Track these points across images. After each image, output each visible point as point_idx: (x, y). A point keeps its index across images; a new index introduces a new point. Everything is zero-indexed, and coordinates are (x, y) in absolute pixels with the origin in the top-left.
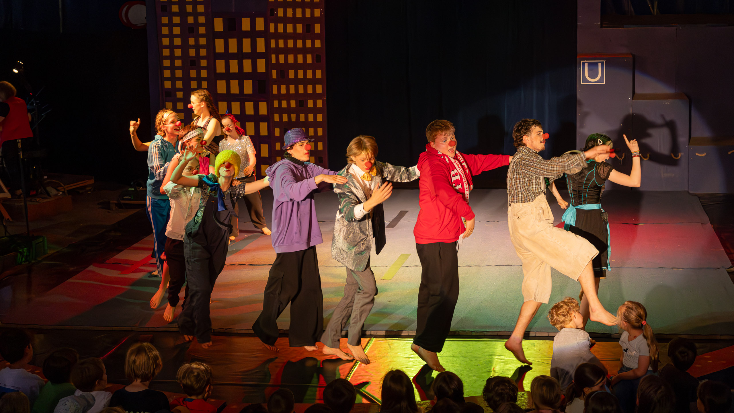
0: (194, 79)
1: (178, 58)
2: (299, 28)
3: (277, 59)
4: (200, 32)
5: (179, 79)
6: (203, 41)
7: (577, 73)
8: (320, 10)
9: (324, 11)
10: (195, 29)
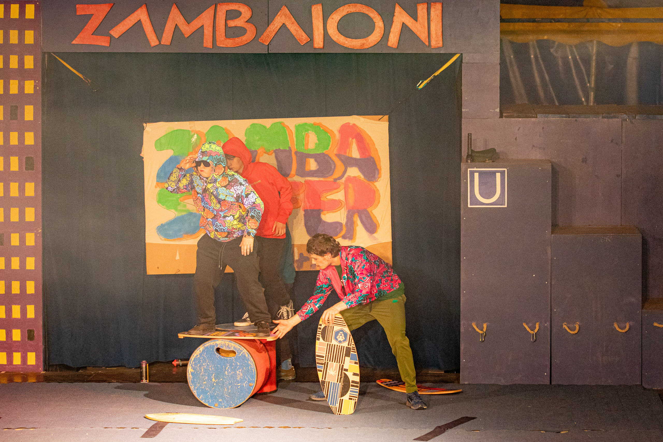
7: (462, 189)
8: (35, 82)
9: (40, 84)
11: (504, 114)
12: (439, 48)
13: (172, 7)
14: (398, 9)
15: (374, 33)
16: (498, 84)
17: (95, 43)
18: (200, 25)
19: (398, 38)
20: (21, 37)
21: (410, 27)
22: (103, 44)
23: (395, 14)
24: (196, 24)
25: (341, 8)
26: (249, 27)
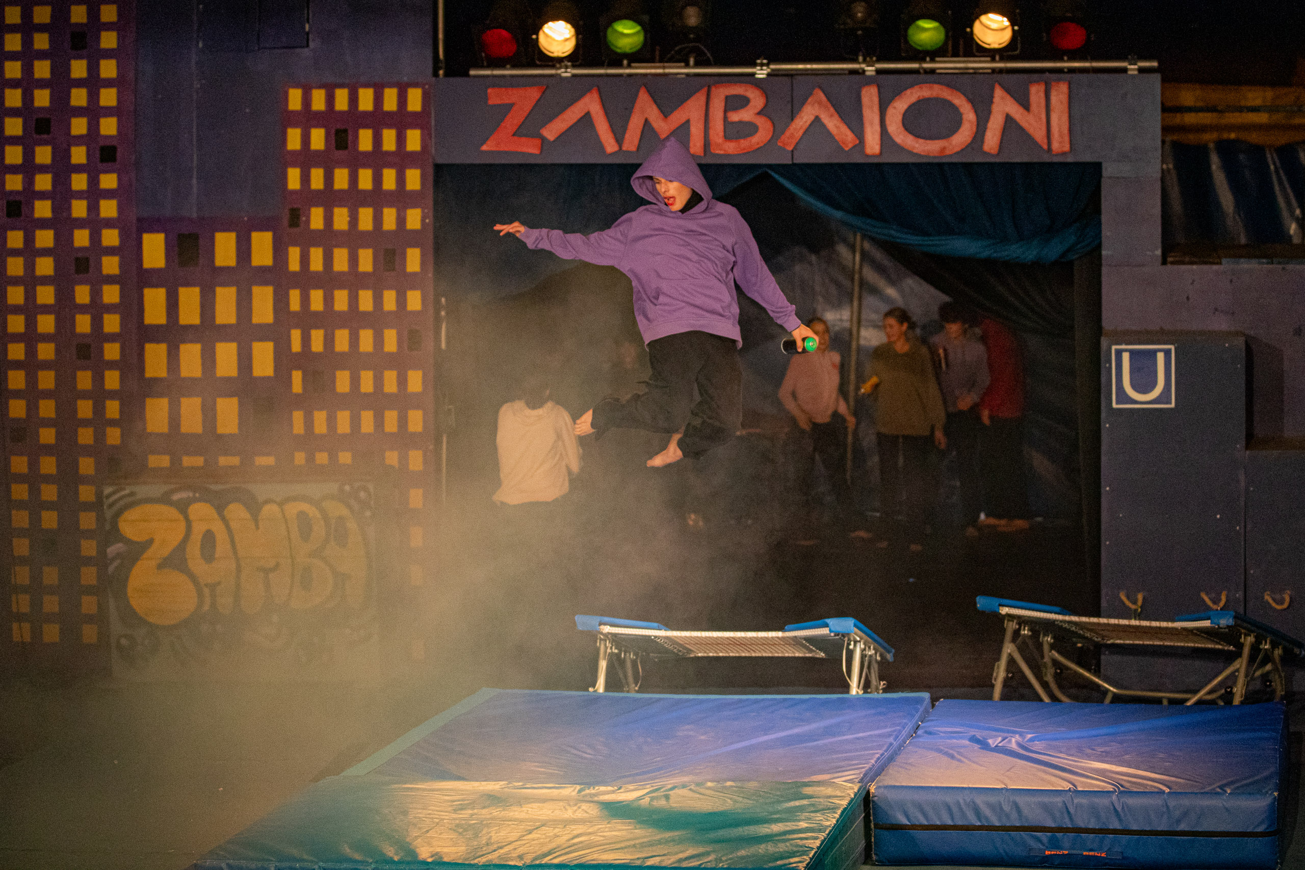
0: (85, 395)
1: (46, 338)
2: (366, 261)
3: (306, 341)
4: (106, 271)
5: (47, 394)
6: (111, 294)
7: (1103, 380)
8: (423, 212)
9: (431, 214)
10: (92, 263)
11: (1170, 259)
12: (1064, 154)
13: (638, 92)
14: (999, 93)
15: (961, 130)
16: (1157, 211)
17: (519, 150)
18: (683, 120)
19: (999, 137)
20: (401, 140)
21: (1018, 121)
22: (530, 151)
23: (997, 99)
24: (678, 117)
25: (908, 92)
26: (761, 122)
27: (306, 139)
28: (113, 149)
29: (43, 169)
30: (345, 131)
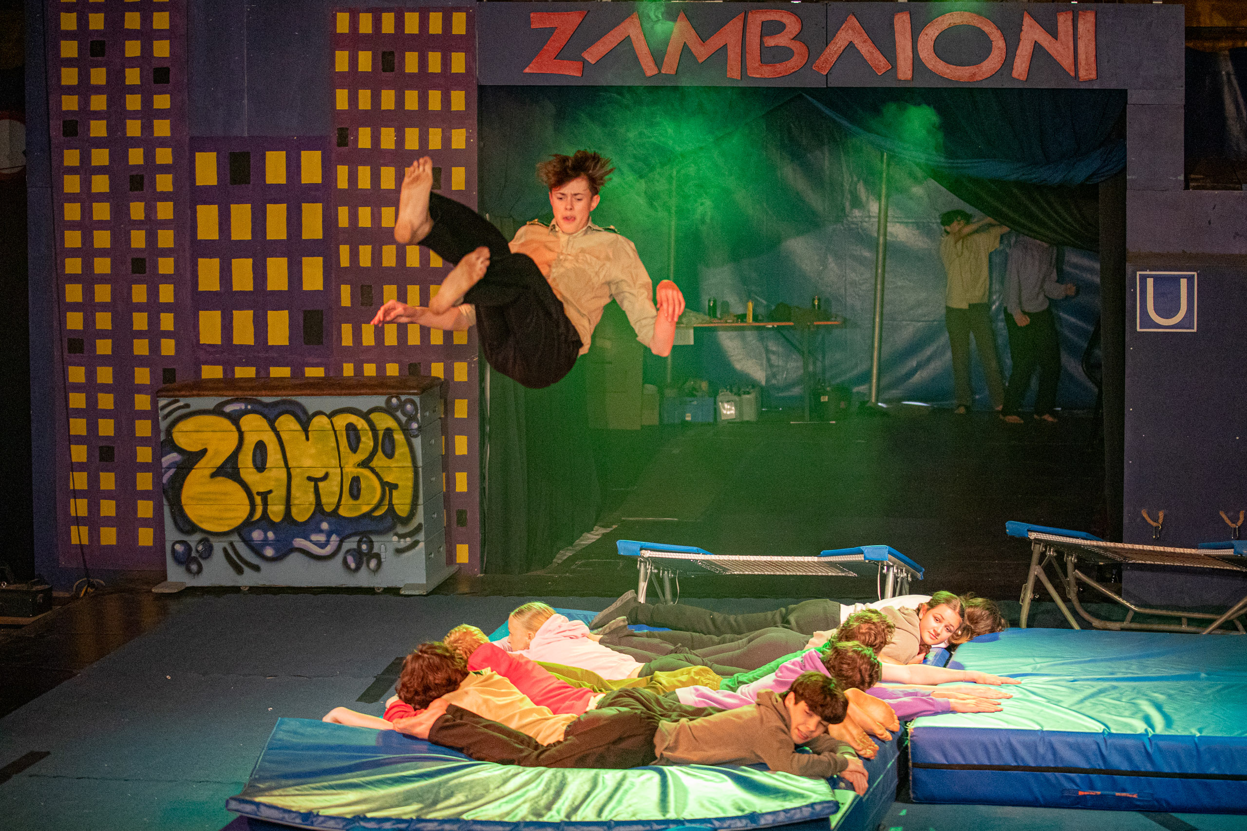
0: (140, 308)
1: (103, 253)
3: (354, 255)
4: (159, 189)
5: (104, 307)
6: (165, 211)
7: (1128, 304)
8: (467, 132)
9: (476, 134)
10: (146, 181)
11: (1192, 184)
12: (1091, 81)
13: (677, 16)
14: (1027, 21)
15: (990, 56)
16: (1181, 136)
17: (561, 73)
18: (721, 44)
19: (1028, 64)
20: (446, 62)
21: (1046, 48)
22: (572, 74)
23: (1023, 28)
24: (716, 42)
25: (939, 19)
26: (796, 46)
27: (354, 61)
28: (166, 71)
29: (98, 90)
30: (392, 53)
